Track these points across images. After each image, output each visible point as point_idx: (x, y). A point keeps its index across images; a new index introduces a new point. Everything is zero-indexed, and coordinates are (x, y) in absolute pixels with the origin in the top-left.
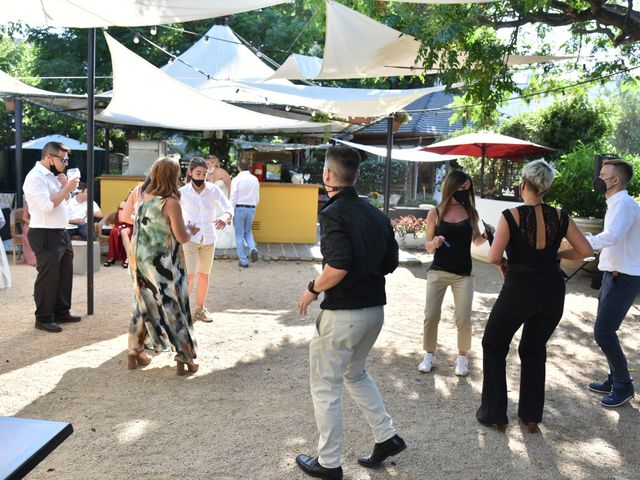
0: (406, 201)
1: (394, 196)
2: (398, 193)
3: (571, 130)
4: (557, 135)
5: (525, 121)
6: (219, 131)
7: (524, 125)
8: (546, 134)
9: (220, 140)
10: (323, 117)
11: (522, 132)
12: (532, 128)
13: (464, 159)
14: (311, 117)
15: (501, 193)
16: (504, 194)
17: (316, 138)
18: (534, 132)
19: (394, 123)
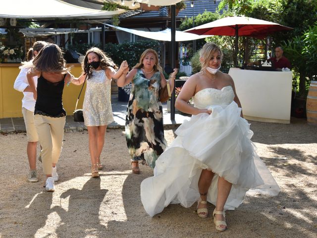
3: (303, 12)
4: (294, 17)
5: (267, 6)
6: (13, 20)
7: (265, 9)
8: (286, 16)
9: (14, 27)
10: (112, 6)
11: (264, 15)
12: (273, 11)
13: (210, 38)
14: (103, 6)
15: (260, 65)
16: (263, 65)
17: (87, 23)
18: (275, 15)
19: (176, 10)
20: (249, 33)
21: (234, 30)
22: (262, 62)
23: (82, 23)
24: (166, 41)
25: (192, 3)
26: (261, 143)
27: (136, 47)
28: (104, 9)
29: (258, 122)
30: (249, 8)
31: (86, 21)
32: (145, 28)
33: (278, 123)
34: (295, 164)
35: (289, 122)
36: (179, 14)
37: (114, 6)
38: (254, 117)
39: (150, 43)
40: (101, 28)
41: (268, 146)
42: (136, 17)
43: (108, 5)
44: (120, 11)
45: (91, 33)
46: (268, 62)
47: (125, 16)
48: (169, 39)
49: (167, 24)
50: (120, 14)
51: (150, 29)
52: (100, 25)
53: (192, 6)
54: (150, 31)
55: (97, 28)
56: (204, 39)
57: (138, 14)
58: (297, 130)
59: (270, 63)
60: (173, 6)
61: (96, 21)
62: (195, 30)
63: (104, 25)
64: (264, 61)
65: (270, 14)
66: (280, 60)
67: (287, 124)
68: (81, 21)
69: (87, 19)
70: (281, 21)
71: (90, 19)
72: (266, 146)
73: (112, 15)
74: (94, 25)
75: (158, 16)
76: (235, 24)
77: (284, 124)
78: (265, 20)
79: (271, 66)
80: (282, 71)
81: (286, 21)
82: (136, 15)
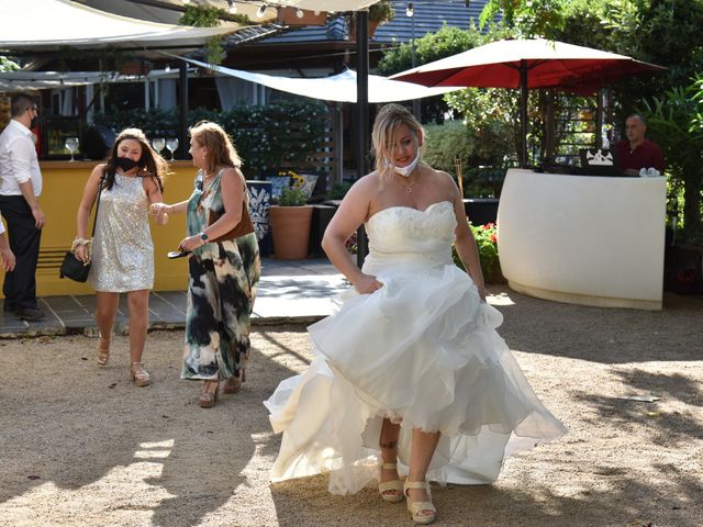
0: (328, 188)
1: (304, 177)
2: (310, 171)
3: (692, 28)
4: (668, 39)
5: (599, 13)
7: (594, 20)
8: (647, 37)
10: (206, 13)
11: (591, 34)
12: (616, 25)
13: (457, 93)
14: (182, 14)
15: (585, 161)
16: (591, 162)
17: (142, 59)
18: (620, 34)
19: (369, 24)
20: (556, 82)
21: (518, 74)
22: (589, 155)
23: (130, 59)
24: (344, 103)
25: (410, 7)
26: (589, 360)
27: (267, 119)
28: (185, 22)
29: (582, 307)
30: (556, 19)
31: (139, 53)
32: (290, 70)
33: (632, 309)
34: (676, 413)
35: (659, 307)
36: (376, 33)
37: (211, 15)
38: (569, 294)
39: (303, 107)
40: (177, 70)
41: (608, 367)
42: (266, 41)
43: (194, 12)
44: (226, 27)
45: (152, 84)
46: (605, 153)
47: (238, 39)
48: (353, 98)
49: (347, 59)
50: (226, 35)
51: (304, 71)
52: (174, 63)
53: (410, 13)
54: (303, 77)
55: (168, 70)
56: (442, 96)
57: (273, 35)
58: (681, 325)
59: (610, 156)
60: (361, 14)
61: (165, 53)
62: (417, 73)
63: (185, 62)
64: (594, 152)
65: (609, 32)
66: (639, 148)
67: (654, 312)
68: (125, 54)
69: (143, 49)
70: (634, 49)
71: (150, 48)
72: (602, 366)
73: (206, 38)
74: (160, 64)
75: (324, 37)
76: (518, 59)
77: (648, 311)
78: (594, 47)
79: (611, 163)
80: (639, 176)
81: (647, 49)
82: (267, 37)
